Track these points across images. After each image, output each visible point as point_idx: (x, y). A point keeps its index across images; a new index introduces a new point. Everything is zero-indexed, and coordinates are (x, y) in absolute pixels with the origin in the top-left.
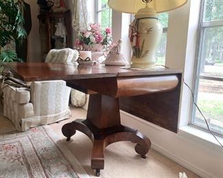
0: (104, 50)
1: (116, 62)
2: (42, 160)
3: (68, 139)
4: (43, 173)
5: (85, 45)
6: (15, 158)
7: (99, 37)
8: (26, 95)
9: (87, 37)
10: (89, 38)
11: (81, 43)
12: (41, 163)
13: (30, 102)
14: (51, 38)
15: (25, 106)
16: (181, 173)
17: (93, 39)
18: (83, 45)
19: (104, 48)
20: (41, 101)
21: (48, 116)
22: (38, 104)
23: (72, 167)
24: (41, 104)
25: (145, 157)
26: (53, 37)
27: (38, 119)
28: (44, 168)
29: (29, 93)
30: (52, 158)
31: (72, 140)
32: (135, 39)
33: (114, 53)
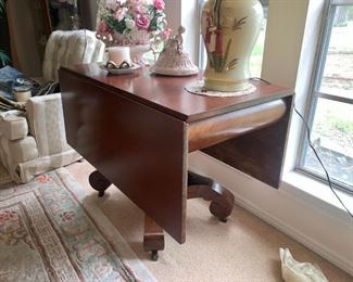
0: (152, 40)
1: (177, 70)
2: (64, 238)
3: (102, 194)
4: (68, 261)
5: (117, 34)
6: (18, 236)
7: (142, 19)
8: (21, 125)
9: (120, 18)
10: (123, 21)
11: (109, 30)
12: (62, 243)
13: (29, 134)
14: (50, 7)
15: (22, 142)
16: (282, 250)
17: (131, 23)
18: (113, 33)
19: (152, 36)
20: (48, 131)
21: (63, 154)
22: (44, 137)
23: (113, 247)
24: (49, 137)
25: (225, 221)
26: (53, 4)
27: (47, 160)
28: (68, 252)
29: (25, 120)
30: (79, 233)
31: (108, 195)
32: (213, 38)
33: (172, 51)
